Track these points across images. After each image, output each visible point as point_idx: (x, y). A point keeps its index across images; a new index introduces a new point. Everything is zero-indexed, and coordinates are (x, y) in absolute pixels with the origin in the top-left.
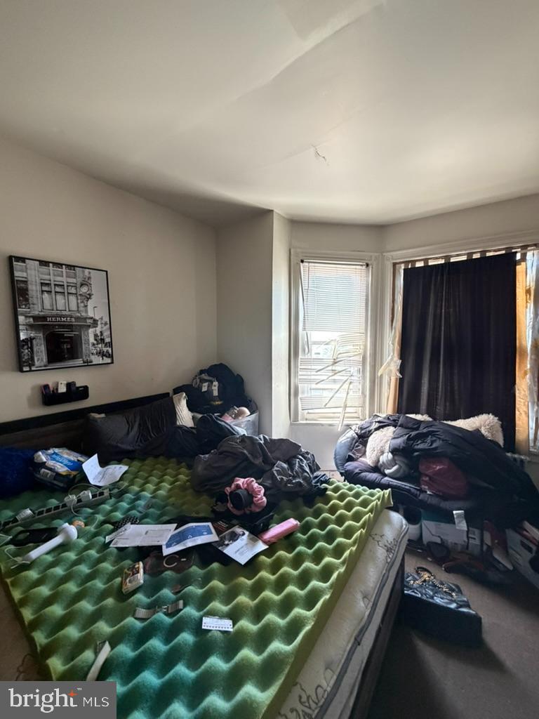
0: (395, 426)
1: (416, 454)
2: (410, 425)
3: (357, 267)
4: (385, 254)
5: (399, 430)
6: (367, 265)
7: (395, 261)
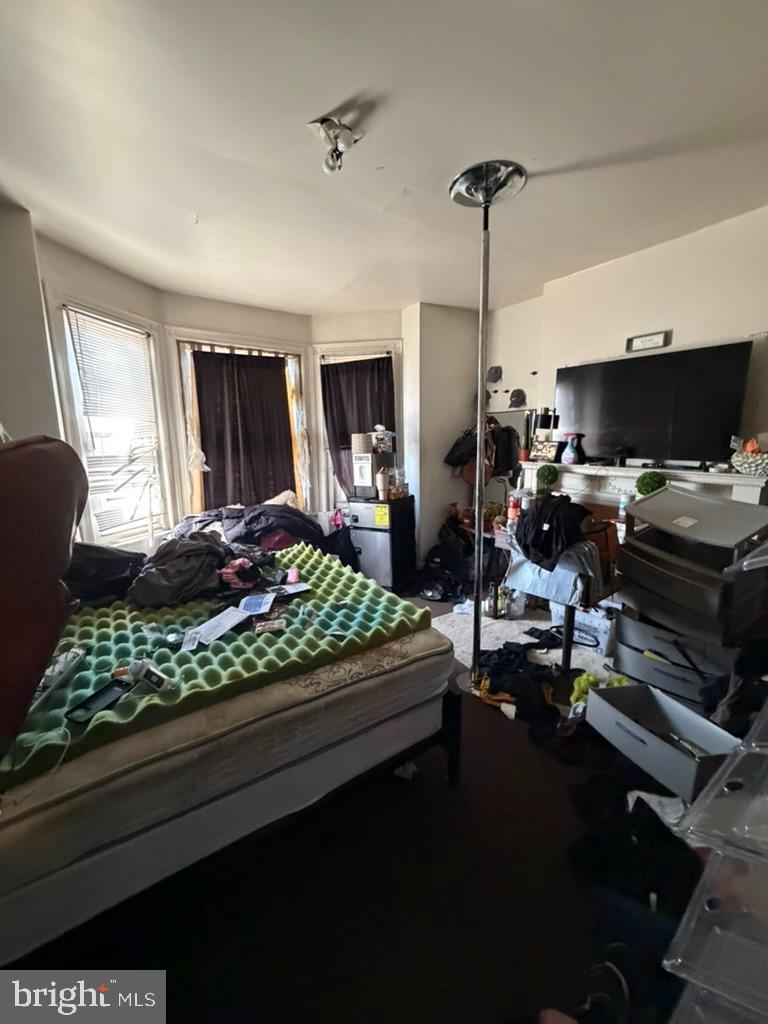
0: (220, 520)
1: (257, 535)
2: (236, 515)
3: (138, 335)
4: (166, 327)
5: (226, 522)
6: (149, 336)
7: (179, 338)
